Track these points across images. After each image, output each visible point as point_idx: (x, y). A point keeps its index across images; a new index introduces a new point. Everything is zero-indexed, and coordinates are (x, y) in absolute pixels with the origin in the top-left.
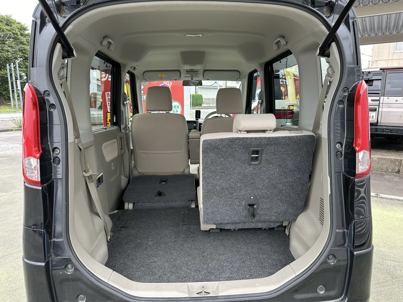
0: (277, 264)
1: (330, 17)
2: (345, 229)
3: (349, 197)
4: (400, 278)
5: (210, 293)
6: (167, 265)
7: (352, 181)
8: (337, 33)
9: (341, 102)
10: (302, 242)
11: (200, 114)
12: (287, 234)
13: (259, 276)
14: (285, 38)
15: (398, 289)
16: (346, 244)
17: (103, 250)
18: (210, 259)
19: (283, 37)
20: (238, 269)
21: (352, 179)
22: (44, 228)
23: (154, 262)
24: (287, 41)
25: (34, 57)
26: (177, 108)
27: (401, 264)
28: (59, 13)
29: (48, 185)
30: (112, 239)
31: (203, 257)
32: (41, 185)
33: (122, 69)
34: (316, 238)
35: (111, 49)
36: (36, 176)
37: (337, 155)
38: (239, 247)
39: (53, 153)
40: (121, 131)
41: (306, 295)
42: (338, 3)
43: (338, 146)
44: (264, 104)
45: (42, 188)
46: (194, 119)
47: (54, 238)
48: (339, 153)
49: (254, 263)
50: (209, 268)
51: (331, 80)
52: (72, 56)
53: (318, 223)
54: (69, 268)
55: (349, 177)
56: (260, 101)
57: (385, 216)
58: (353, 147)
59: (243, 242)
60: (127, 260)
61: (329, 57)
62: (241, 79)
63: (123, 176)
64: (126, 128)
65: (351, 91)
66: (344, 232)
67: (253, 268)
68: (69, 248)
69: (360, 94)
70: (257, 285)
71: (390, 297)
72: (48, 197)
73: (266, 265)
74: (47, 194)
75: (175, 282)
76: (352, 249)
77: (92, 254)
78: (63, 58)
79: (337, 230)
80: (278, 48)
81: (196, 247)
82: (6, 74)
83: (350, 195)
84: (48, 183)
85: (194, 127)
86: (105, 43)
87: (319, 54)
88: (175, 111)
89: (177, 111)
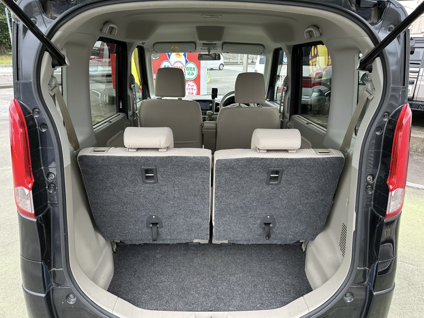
0: (291, 290)
1: (377, 24)
2: (367, 266)
3: (376, 236)
6: (174, 286)
7: (380, 220)
8: (384, 50)
9: (379, 128)
11: (217, 92)
12: (304, 250)
13: (271, 306)
14: (320, 29)
16: (366, 283)
18: (220, 280)
19: (317, 27)
20: (249, 294)
21: (381, 218)
22: (42, 261)
23: (161, 282)
24: (321, 33)
26: (193, 71)
28: (45, 13)
29: (44, 214)
30: (118, 249)
31: (213, 277)
32: (35, 218)
33: (128, 49)
35: (113, 34)
36: (29, 206)
37: (366, 188)
38: (251, 266)
39: (48, 179)
40: (128, 119)
43: (369, 178)
44: (290, 92)
45: (37, 220)
46: (210, 98)
47: (54, 268)
48: (370, 186)
49: (266, 287)
50: (218, 292)
51: (370, 98)
52: (63, 63)
53: (339, 253)
54: (71, 297)
55: (378, 214)
56: (285, 88)
58: (387, 184)
59: (256, 259)
60: (134, 279)
61: (370, 71)
62: (265, 54)
64: (134, 114)
65: (392, 117)
67: (265, 295)
68: (70, 280)
69: (403, 124)
72: (44, 227)
73: (279, 291)
74: (43, 225)
75: (182, 310)
76: (372, 289)
77: (94, 280)
79: (358, 268)
80: (309, 37)
81: (206, 263)
83: (376, 234)
84: (44, 213)
85: (210, 107)
86: (106, 29)
87: (359, 68)
88: (191, 73)
89: (193, 74)
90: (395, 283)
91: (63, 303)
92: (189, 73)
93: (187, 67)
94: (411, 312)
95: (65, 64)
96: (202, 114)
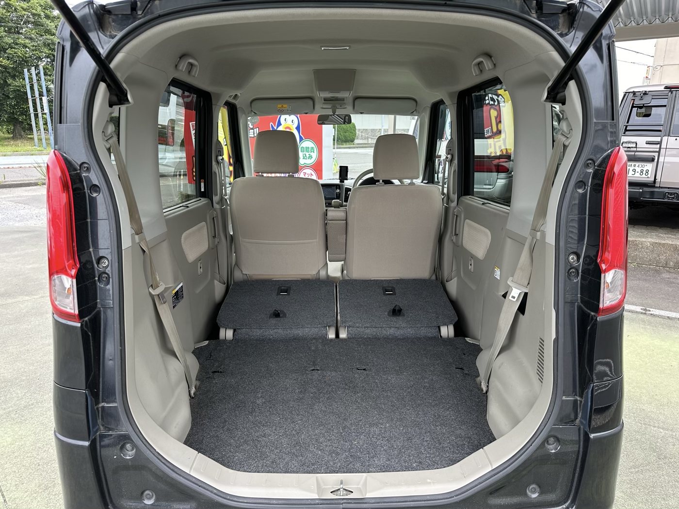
0: (464, 444)
1: (567, 35)
2: (578, 394)
3: (587, 345)
4: (671, 459)
5: (352, 492)
6: (285, 441)
7: (592, 319)
8: (579, 66)
9: (581, 183)
10: (507, 409)
11: (347, 172)
12: (485, 390)
13: (434, 465)
14: (492, 58)
15: (666, 478)
16: (578, 421)
17: (183, 416)
18: (354, 432)
19: (489, 56)
20: (400, 451)
21: (592, 316)
22: (86, 388)
23: (264, 436)
24: (494, 62)
25: (63, 106)
27: (676, 435)
28: (101, 30)
29: (91, 318)
30: (198, 393)
31: (344, 428)
32: (79, 320)
33: (214, 102)
34: (531, 404)
35: (193, 73)
36: (71, 305)
37: (569, 274)
38: (403, 413)
39: (98, 266)
40: (213, 207)
41: (509, 499)
42: (584, 10)
43: (572, 258)
44: (456, 161)
45: (82, 325)
46: (338, 182)
47: (103, 402)
48: (574, 270)
49: (427, 441)
50: (352, 448)
51: (567, 144)
52: (125, 101)
53: (535, 378)
54: (128, 449)
55: (589, 311)
56: (449, 156)
57: (655, 348)
58: (597, 262)
59: (411, 403)
60: (222, 432)
61: (564, 103)
62: (419, 113)
63: (218, 281)
64: (222, 201)
65: (599, 166)
66: (575, 401)
67: (424, 451)
68: (127, 419)
69: (614, 173)
70: (429, 481)
71: (653, 492)
72: (91, 338)
73: (446, 445)
74: (90, 334)
75: (297, 472)
76: (587, 429)
77: (164, 426)
78: (111, 106)
79: (564, 397)
80: (480, 72)
81: (333, 409)
82: (24, 86)
83: (587, 342)
84: (91, 316)
85: (337, 194)
86: (183, 66)
87: (547, 98)
88: (308, 156)
89: (310, 157)
90: (623, 422)
91: (115, 457)
92: (306, 156)
93: (301, 146)
94: (664, 499)
95: (126, 102)
96: (326, 205)
